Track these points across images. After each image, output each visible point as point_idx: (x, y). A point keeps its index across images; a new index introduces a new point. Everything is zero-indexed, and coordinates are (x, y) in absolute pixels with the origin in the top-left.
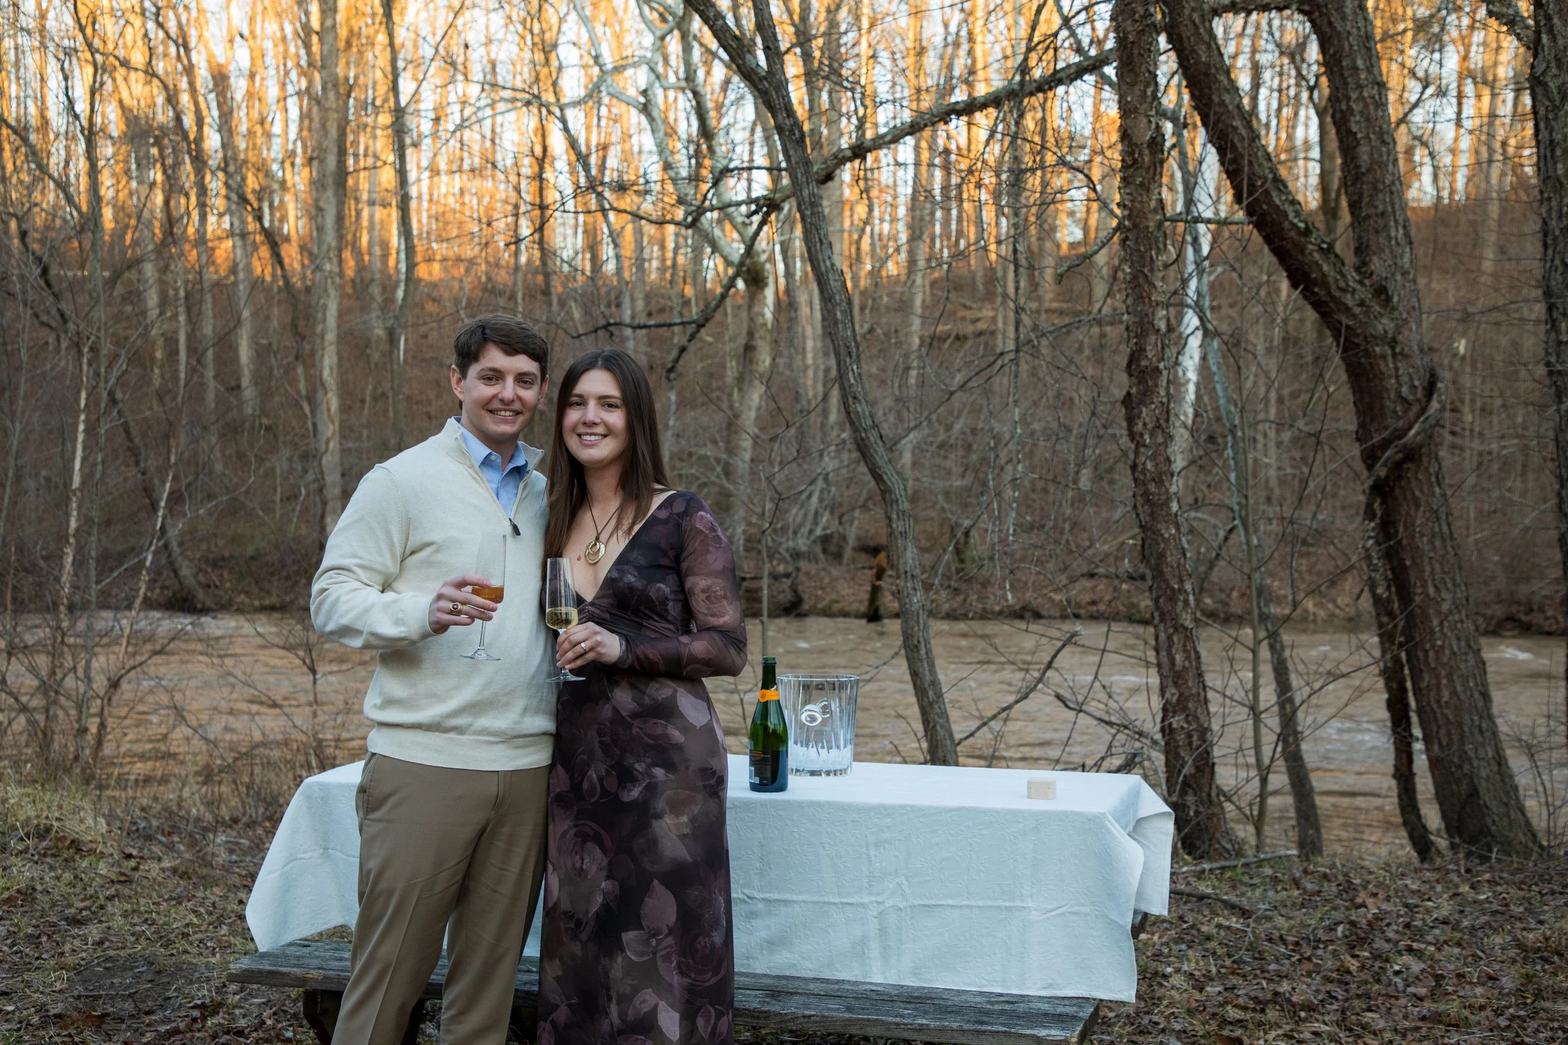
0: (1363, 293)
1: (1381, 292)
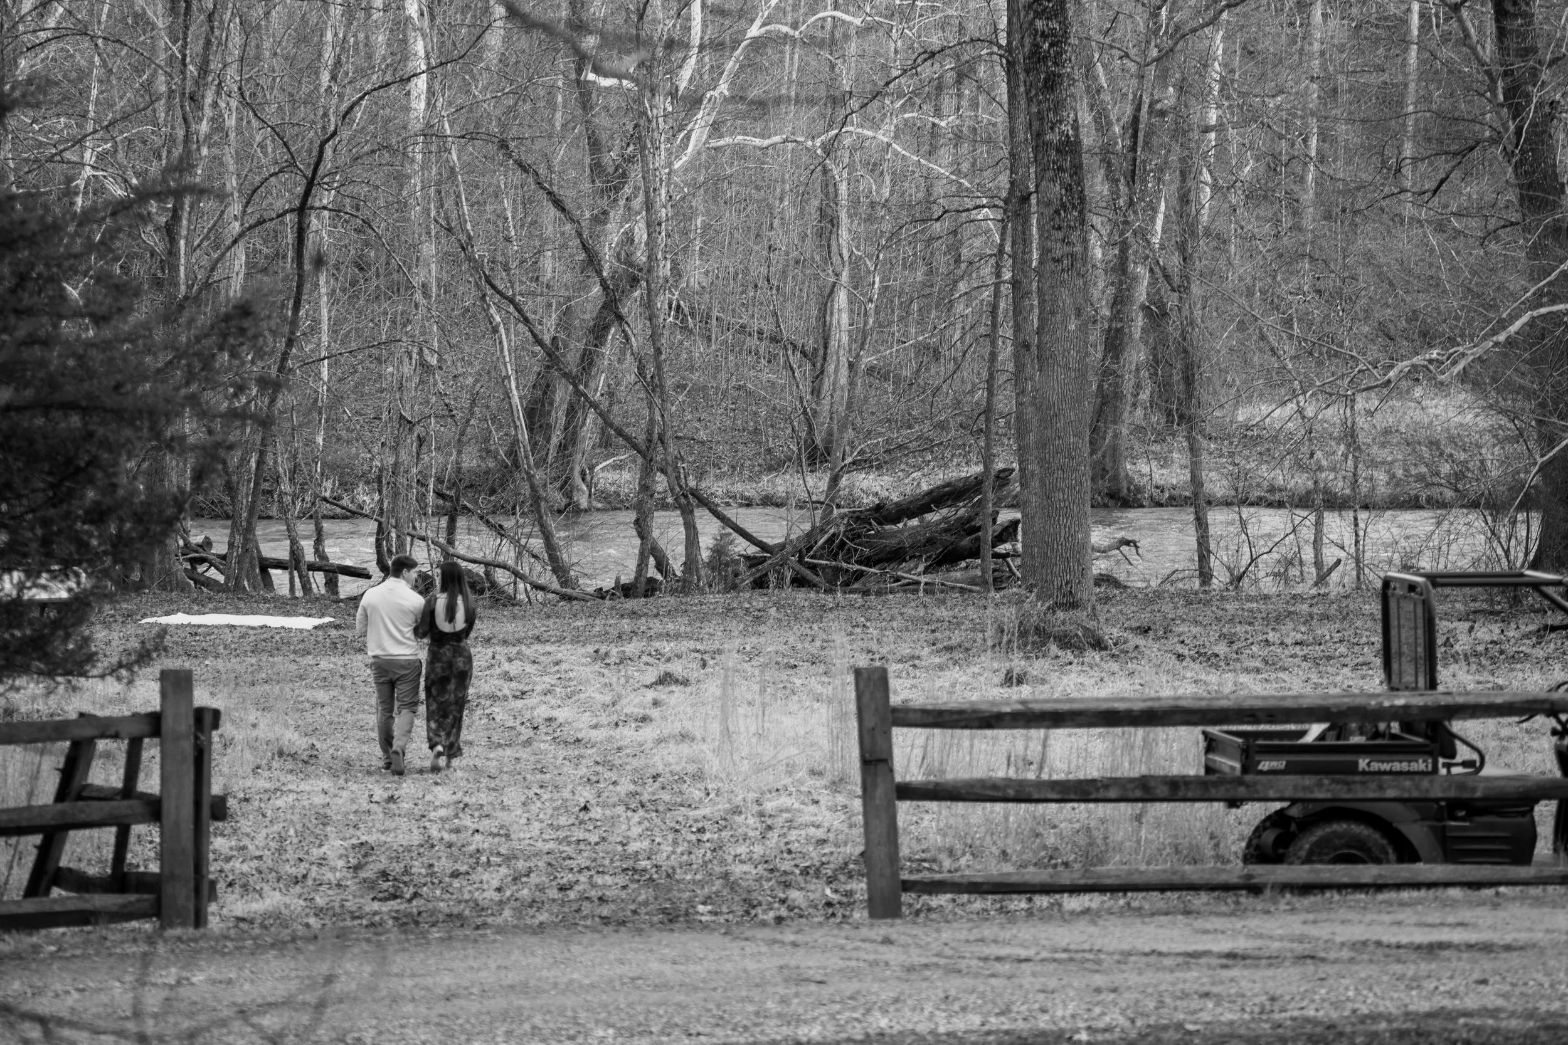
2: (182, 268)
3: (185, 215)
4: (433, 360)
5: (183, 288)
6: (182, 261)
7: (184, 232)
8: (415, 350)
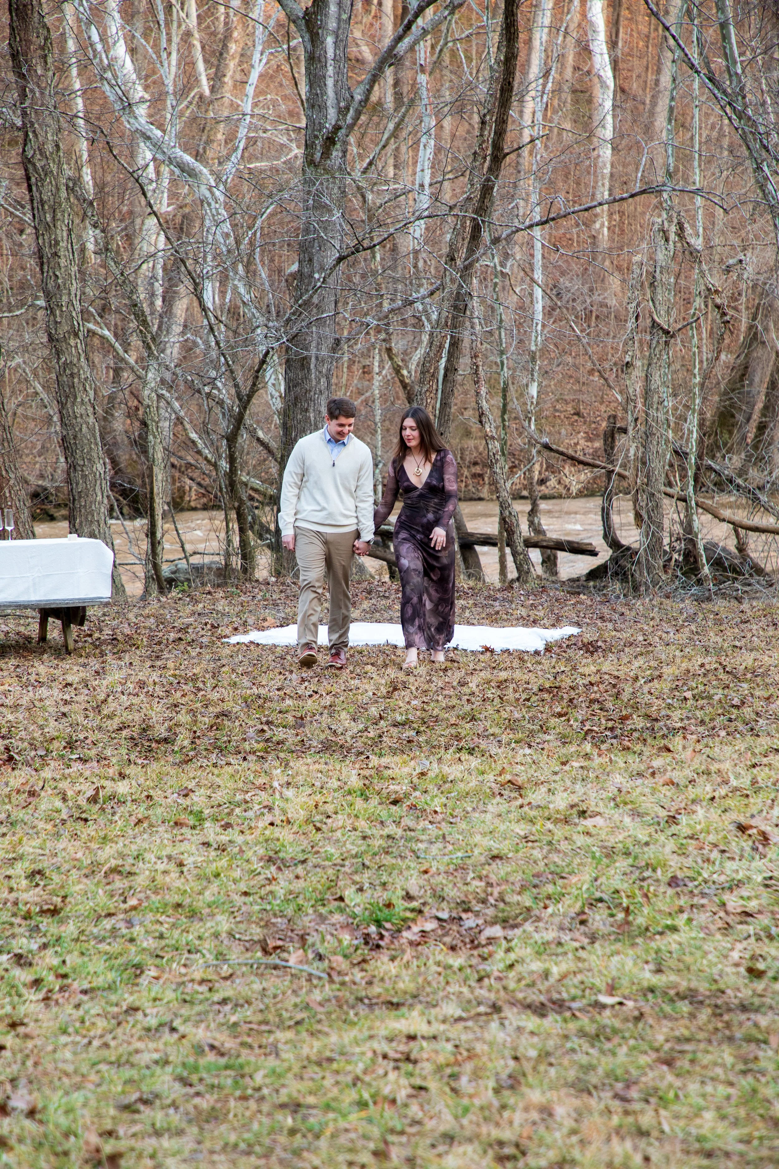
2: (330, 82)
4: (698, 243)
5: (332, 113)
6: (330, 71)
7: (332, 24)
8: (673, 228)
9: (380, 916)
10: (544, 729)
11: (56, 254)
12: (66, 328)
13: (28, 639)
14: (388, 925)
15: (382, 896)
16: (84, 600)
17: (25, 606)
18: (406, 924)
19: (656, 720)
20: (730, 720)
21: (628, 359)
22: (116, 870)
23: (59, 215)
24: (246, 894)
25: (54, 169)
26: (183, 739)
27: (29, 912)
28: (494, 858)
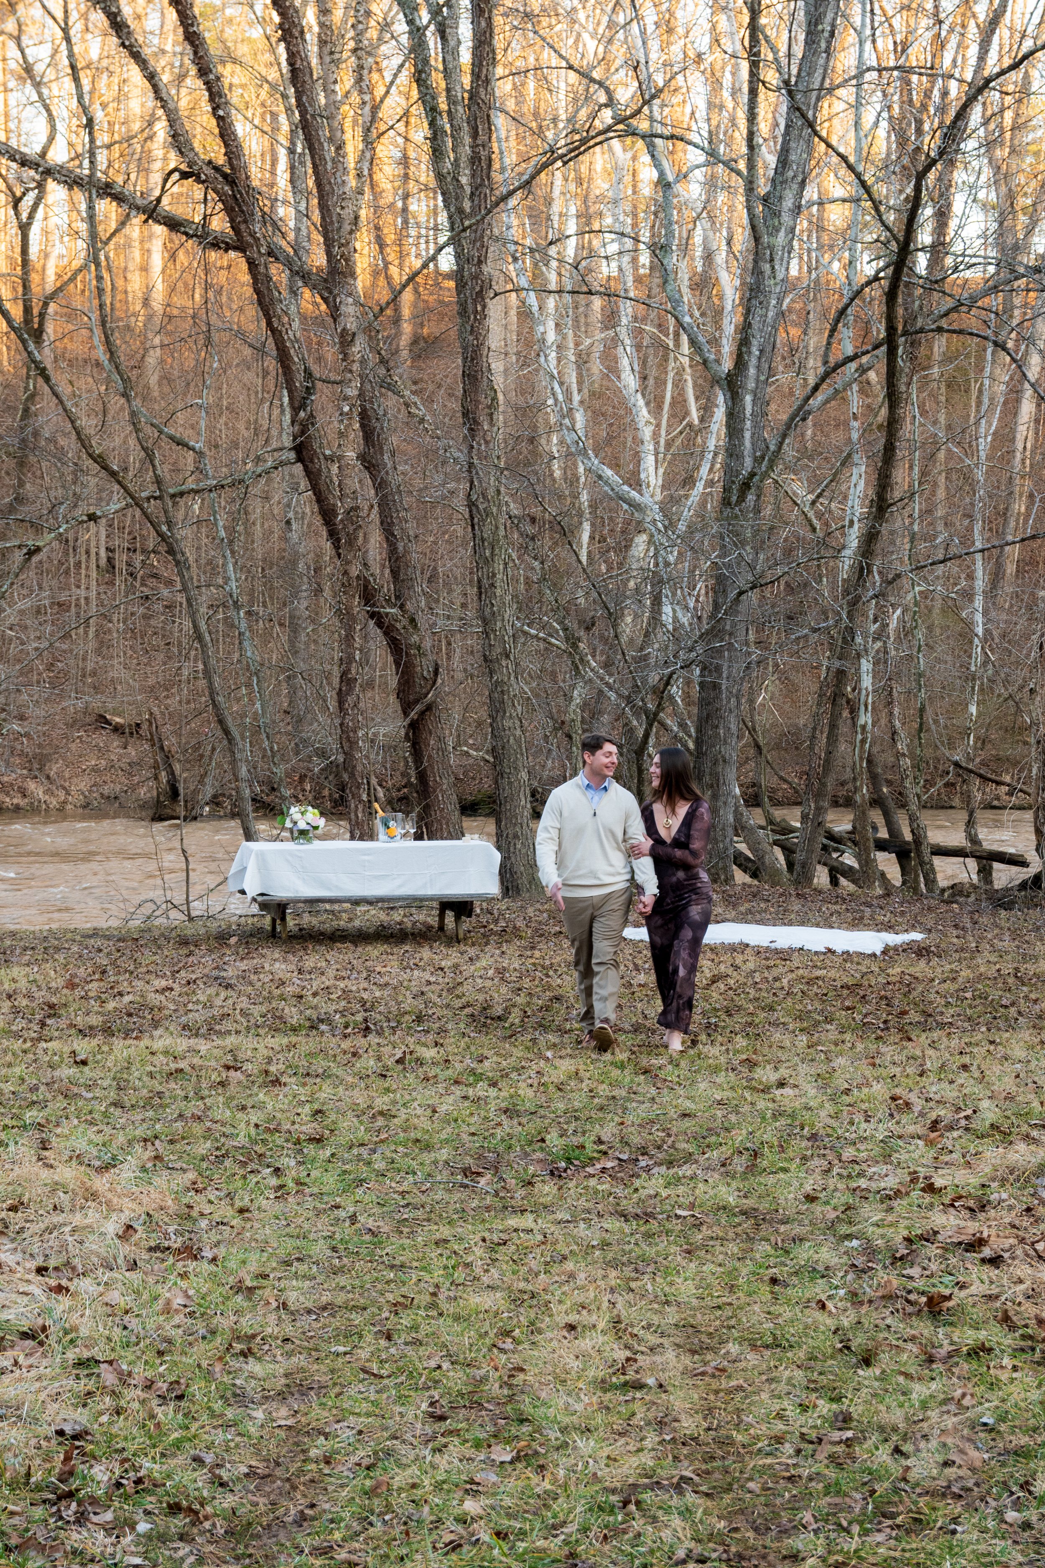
0: (405, 622)
1: (412, 621)
2: (747, 435)
3: (753, 361)
5: (748, 462)
6: (748, 424)
7: (751, 385)
9: (572, 1155)
10: (829, 1020)
11: (492, 585)
12: (499, 651)
13: (430, 928)
14: (576, 1162)
15: (576, 1140)
16: (472, 896)
17: (422, 899)
18: (592, 1161)
19: (930, 1015)
20: (995, 1018)
21: (1032, 686)
22: (381, 1113)
23: (497, 551)
24: (473, 1134)
25: (495, 510)
26: (515, 1017)
27: (298, 1139)
28: (685, 1115)
